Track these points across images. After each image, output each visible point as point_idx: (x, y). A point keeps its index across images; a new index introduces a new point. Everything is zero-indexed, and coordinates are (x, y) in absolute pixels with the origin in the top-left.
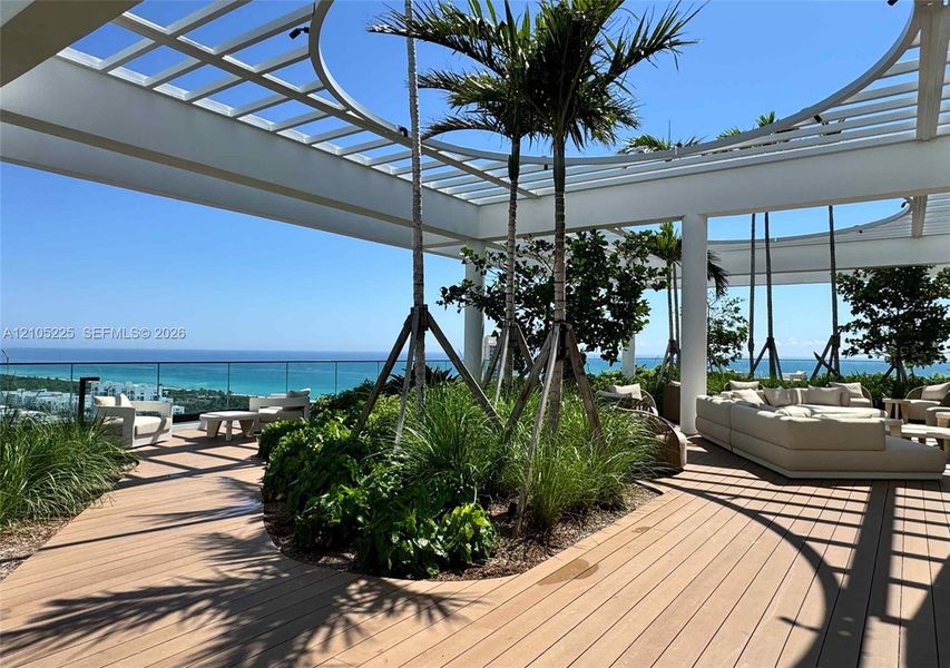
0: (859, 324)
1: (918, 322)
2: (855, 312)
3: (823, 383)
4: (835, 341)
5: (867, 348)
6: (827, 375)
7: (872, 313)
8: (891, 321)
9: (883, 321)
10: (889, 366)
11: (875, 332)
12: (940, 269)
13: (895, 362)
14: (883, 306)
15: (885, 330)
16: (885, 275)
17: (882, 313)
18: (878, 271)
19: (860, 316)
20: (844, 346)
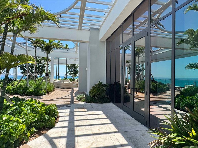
0: (69, 71)
1: (75, 71)
2: (68, 70)
3: (65, 79)
4: (66, 74)
5: (70, 75)
6: (65, 78)
7: (70, 70)
8: (72, 71)
9: (71, 71)
10: (72, 77)
11: (70, 73)
12: (77, 65)
13: (73, 77)
14: (71, 69)
15: (72, 72)
16: (72, 65)
17: (71, 70)
18: (71, 64)
19: (69, 70)
20: (67, 74)
